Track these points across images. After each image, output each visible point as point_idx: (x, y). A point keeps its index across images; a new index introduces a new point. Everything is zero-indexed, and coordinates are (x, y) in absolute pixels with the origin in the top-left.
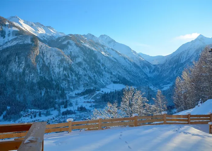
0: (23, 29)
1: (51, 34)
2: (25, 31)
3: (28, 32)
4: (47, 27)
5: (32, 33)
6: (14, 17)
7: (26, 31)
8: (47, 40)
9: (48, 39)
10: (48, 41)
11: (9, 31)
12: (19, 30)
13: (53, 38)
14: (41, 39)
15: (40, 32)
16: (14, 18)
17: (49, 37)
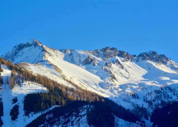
0: (60, 81)
1: (161, 82)
2: (67, 89)
3: (77, 90)
4: (140, 58)
5: (89, 89)
6: (28, 45)
7: (70, 86)
8: (146, 106)
9: (150, 103)
10: (150, 111)
11: (15, 100)
12: (45, 89)
13: (170, 94)
14: (127, 106)
15: (120, 81)
16: (26, 50)
17: (154, 95)
